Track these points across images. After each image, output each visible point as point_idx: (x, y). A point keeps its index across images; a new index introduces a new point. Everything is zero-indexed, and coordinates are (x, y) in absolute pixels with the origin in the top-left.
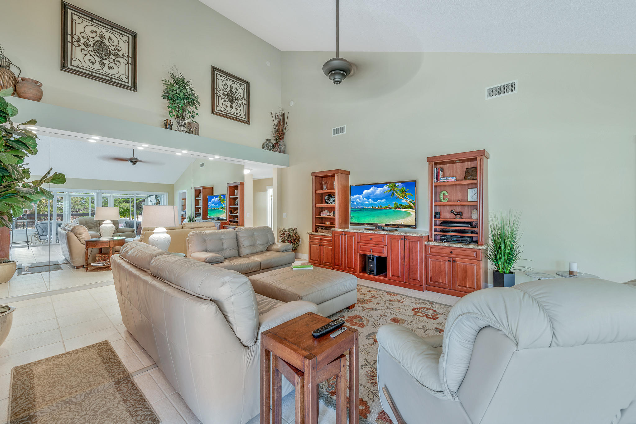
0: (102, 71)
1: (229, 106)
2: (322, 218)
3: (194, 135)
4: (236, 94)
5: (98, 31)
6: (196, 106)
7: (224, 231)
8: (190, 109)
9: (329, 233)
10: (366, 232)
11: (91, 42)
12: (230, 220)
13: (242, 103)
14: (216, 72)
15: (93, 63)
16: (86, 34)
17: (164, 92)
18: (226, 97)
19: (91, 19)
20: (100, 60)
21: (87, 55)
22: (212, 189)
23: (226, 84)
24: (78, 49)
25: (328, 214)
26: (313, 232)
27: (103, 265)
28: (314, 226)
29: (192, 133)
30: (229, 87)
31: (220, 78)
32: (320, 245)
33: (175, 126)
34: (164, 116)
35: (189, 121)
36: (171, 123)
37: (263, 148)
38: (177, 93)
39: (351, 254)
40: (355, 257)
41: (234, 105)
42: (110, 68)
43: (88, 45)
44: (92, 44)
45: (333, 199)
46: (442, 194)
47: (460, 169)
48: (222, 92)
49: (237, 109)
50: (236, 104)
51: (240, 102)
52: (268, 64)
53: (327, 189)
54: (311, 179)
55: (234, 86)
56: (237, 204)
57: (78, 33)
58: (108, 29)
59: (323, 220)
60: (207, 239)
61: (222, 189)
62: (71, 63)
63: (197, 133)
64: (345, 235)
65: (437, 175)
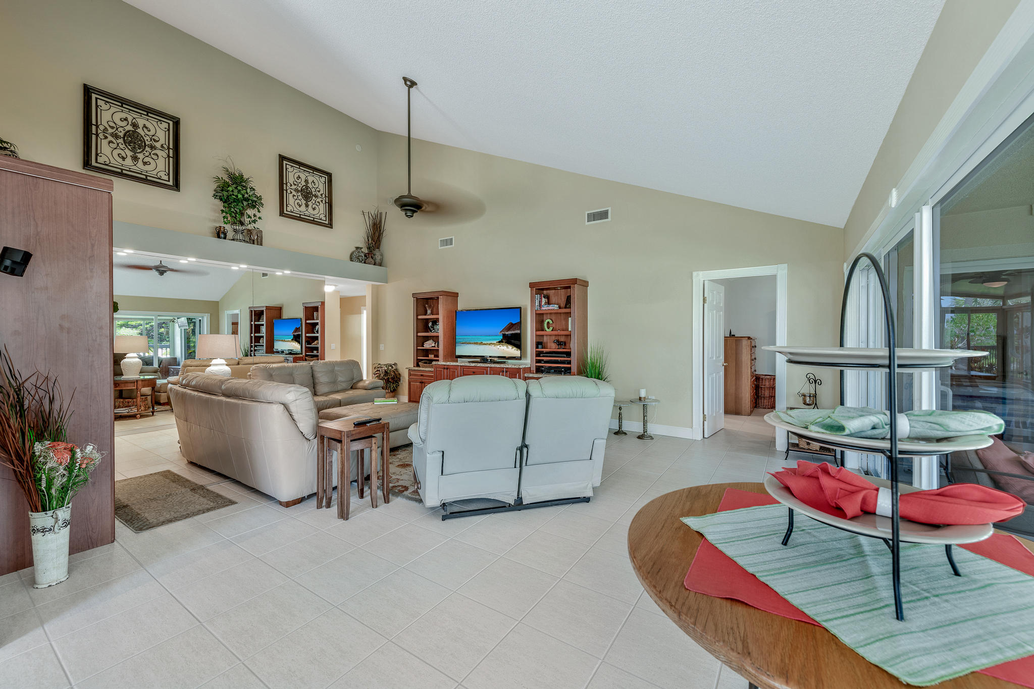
0: (134, 167)
1: (304, 206)
2: (425, 350)
3: (255, 246)
4: (313, 190)
5: (130, 119)
6: (258, 209)
7: (296, 365)
8: (250, 212)
9: (430, 367)
10: (468, 364)
11: (121, 132)
12: (307, 354)
13: (322, 201)
14: (285, 162)
15: (124, 159)
16: (115, 123)
17: (215, 191)
18: (300, 194)
19: (120, 104)
20: (132, 153)
21: (116, 148)
22: (280, 309)
23: (299, 177)
24: (105, 142)
25: (433, 345)
26: (414, 367)
27: (128, 412)
28: (415, 359)
29: (254, 243)
30: (303, 180)
31: (290, 169)
32: (421, 383)
33: (230, 234)
34: (215, 221)
35: (250, 227)
36: (226, 230)
37: (351, 260)
38: (233, 195)
41: (310, 203)
42: (145, 163)
43: (116, 136)
44: (122, 135)
45: (437, 326)
46: (546, 323)
47: (561, 296)
48: (294, 187)
49: (314, 209)
50: (314, 202)
51: (319, 200)
52: (358, 148)
53: (431, 314)
54: (411, 303)
55: (310, 179)
56: (317, 332)
57: (104, 123)
58: (143, 116)
59: (427, 352)
60: (273, 374)
61: (294, 311)
62: (96, 159)
63: (259, 243)
64: (447, 369)
65: (540, 302)
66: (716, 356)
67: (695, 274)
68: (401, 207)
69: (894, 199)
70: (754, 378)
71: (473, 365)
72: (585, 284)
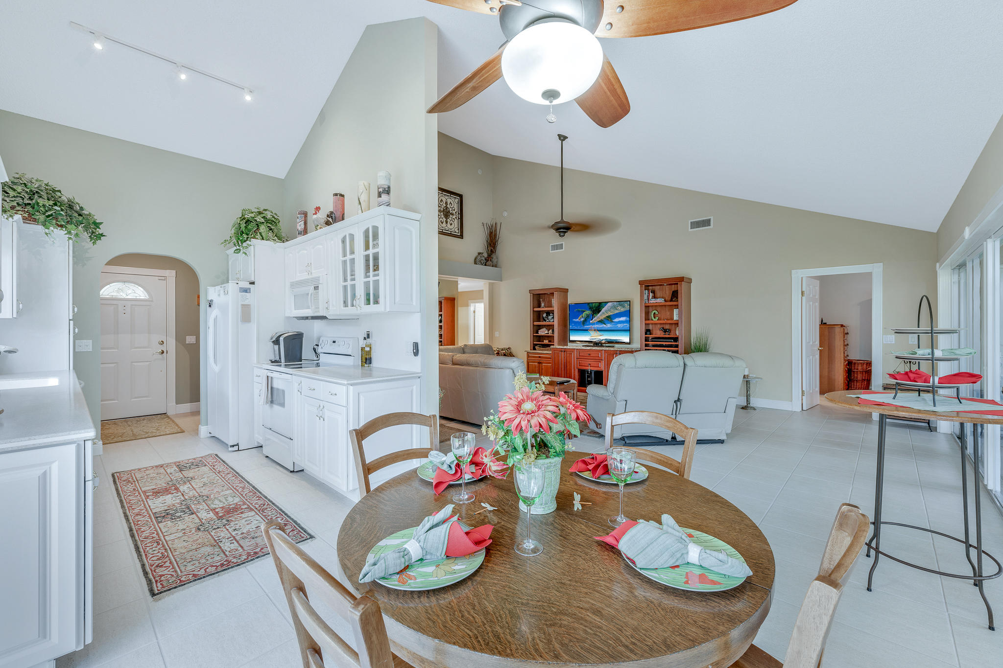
1: (445, 222)
2: (540, 336)
4: (451, 209)
9: (547, 350)
10: (584, 348)
13: (456, 217)
18: (442, 214)
23: (441, 201)
25: (547, 332)
26: (531, 350)
28: (532, 344)
30: (444, 203)
32: (539, 363)
37: (475, 263)
39: (570, 370)
40: (574, 372)
41: (448, 220)
45: (552, 317)
46: (653, 313)
47: (667, 291)
49: (451, 224)
50: (451, 219)
51: (454, 217)
52: (480, 172)
53: (545, 306)
54: (528, 297)
55: (449, 201)
59: (540, 338)
64: (564, 351)
65: (648, 296)
66: (813, 341)
67: (793, 272)
68: (556, 230)
69: (967, 233)
70: (847, 362)
71: (589, 348)
72: (690, 281)
